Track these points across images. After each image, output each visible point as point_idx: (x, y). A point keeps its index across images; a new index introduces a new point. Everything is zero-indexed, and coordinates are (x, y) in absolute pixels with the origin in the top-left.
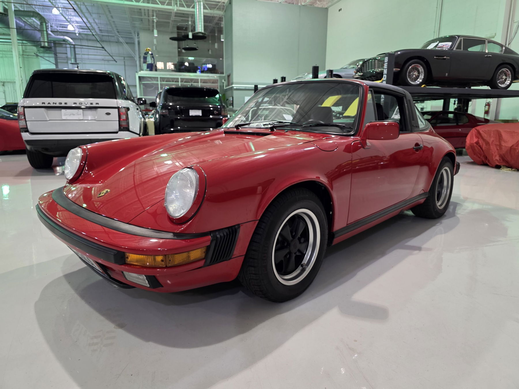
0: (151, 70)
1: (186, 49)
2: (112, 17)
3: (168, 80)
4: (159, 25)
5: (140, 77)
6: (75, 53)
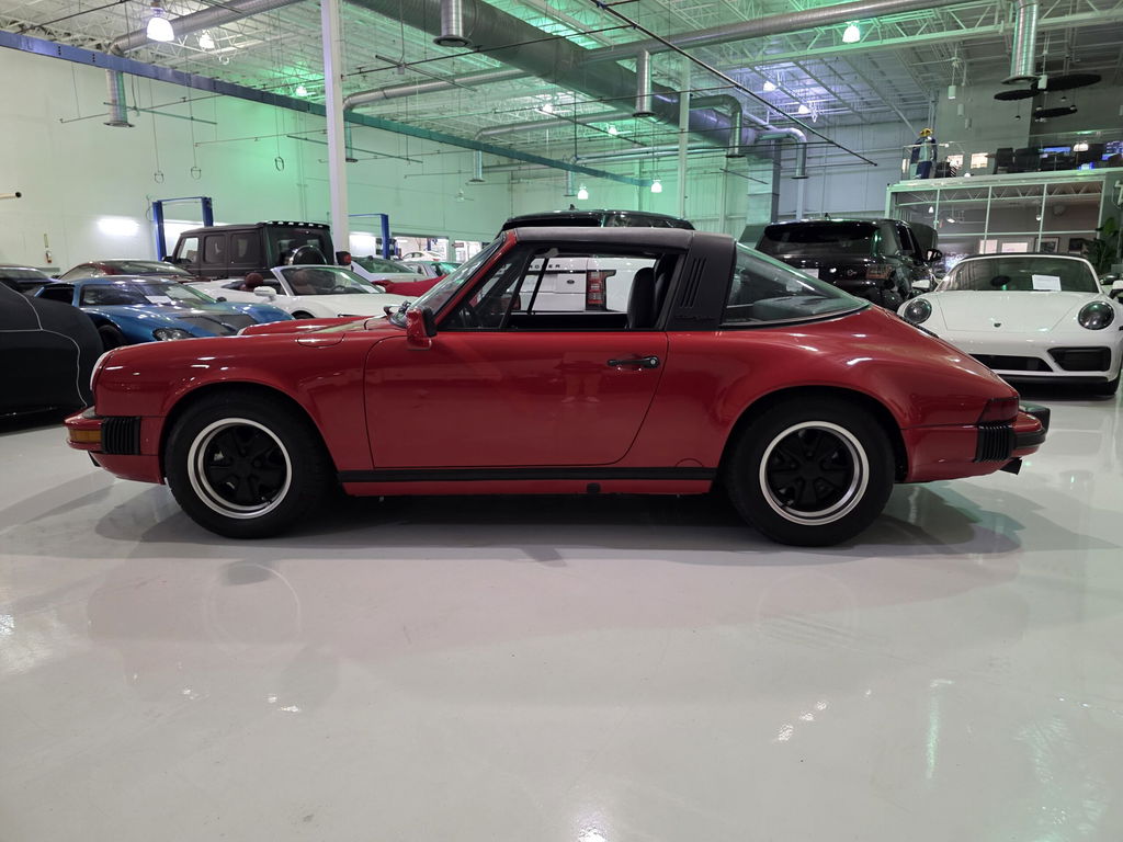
1: (1048, 114)
3: (962, 194)
5: (894, 195)
6: (804, 158)
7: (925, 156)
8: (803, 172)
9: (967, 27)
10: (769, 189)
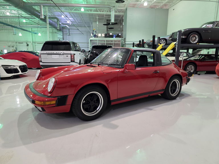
0: (95, 37)
1: (109, 28)
2: (83, 17)
3: (101, 41)
4: (99, 19)
5: (90, 40)
6: (69, 31)
7: (95, 33)
8: (69, 34)
9: (100, 12)
10: (62, 37)
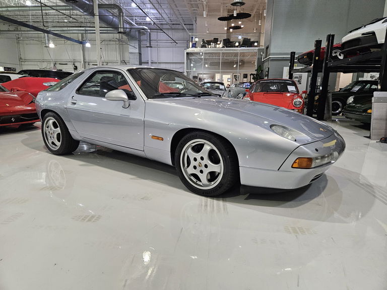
1: (233, 28)
3: (211, 55)
5: (187, 53)
6: (150, 40)
10: (137, 51)
